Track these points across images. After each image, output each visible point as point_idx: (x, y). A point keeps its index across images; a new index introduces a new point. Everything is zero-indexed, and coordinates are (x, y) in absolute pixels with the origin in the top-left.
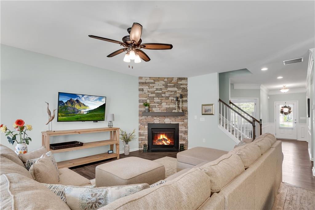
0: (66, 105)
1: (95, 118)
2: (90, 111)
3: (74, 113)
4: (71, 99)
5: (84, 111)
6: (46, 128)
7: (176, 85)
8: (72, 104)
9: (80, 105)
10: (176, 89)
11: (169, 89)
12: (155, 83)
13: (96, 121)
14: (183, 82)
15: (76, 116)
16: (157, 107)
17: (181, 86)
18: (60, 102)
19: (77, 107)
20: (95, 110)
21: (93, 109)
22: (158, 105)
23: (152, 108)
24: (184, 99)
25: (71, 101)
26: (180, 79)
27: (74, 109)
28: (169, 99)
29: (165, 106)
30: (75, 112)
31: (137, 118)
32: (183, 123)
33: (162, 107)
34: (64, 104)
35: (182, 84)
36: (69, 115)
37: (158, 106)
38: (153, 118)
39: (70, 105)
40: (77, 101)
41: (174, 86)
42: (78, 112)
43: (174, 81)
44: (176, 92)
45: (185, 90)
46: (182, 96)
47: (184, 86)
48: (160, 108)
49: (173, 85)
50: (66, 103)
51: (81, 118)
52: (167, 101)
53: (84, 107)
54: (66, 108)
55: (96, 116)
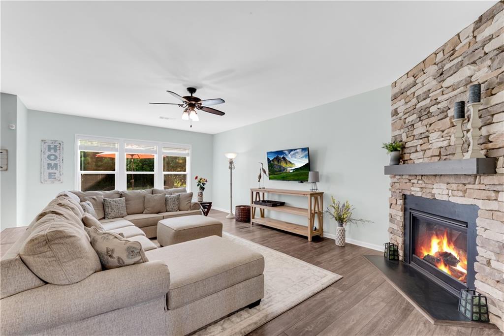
0: (272, 162)
1: (301, 177)
2: (297, 170)
3: (280, 171)
4: (278, 157)
5: (290, 169)
6: (257, 186)
8: (278, 161)
9: (287, 163)
11: (449, 82)
12: (417, 82)
13: (302, 182)
15: (282, 175)
16: (419, 148)
19: (283, 164)
20: (300, 169)
21: (299, 167)
22: (421, 142)
23: (410, 153)
25: (277, 159)
27: (280, 167)
28: (446, 116)
29: (436, 142)
30: (282, 170)
33: (429, 149)
34: (270, 161)
36: (276, 173)
37: (421, 144)
38: (410, 180)
39: (276, 163)
40: (284, 158)
41: (460, 65)
42: (284, 170)
43: (463, 43)
44: (468, 81)
48: (425, 150)
49: (460, 59)
50: (273, 160)
51: (287, 176)
53: (290, 165)
55: (302, 174)
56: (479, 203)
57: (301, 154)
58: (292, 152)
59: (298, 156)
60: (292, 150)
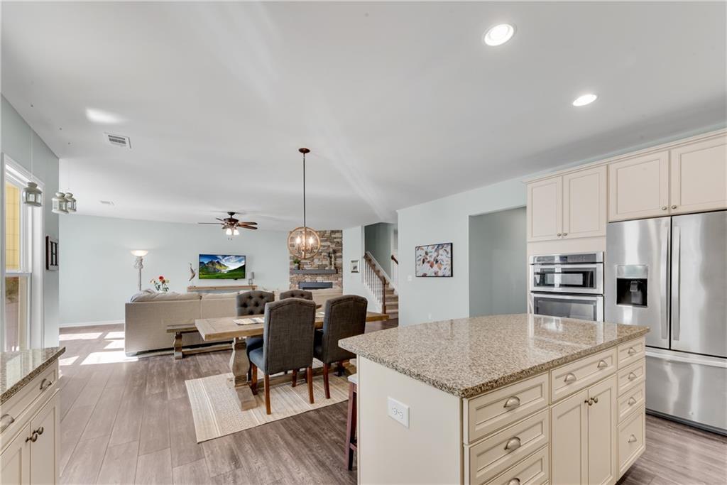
0: (207, 265)
1: (236, 277)
2: (230, 271)
4: (212, 260)
5: (224, 271)
6: (190, 284)
7: (330, 239)
8: (213, 265)
9: (221, 266)
10: (329, 244)
13: (236, 279)
14: (337, 235)
15: (217, 275)
16: (308, 263)
17: (335, 240)
18: (201, 263)
19: (218, 267)
20: (235, 270)
21: (233, 269)
22: (310, 261)
23: (303, 265)
24: (338, 254)
25: (212, 262)
26: (333, 232)
27: (215, 269)
28: (321, 255)
29: (317, 263)
30: (215, 271)
31: (288, 276)
32: (337, 282)
33: (314, 264)
34: (205, 264)
35: (335, 238)
36: (210, 274)
38: (304, 276)
39: (211, 265)
40: (218, 262)
41: (326, 241)
42: (218, 271)
43: (328, 234)
44: (329, 246)
45: (340, 244)
46: (335, 252)
47: (338, 240)
48: (311, 265)
49: (326, 238)
50: (207, 263)
51: (221, 276)
52: (319, 257)
53: (223, 267)
54: (207, 268)
55: (235, 275)
56: (333, 282)
57: (234, 259)
58: (226, 258)
59: (232, 261)
60: (225, 256)
